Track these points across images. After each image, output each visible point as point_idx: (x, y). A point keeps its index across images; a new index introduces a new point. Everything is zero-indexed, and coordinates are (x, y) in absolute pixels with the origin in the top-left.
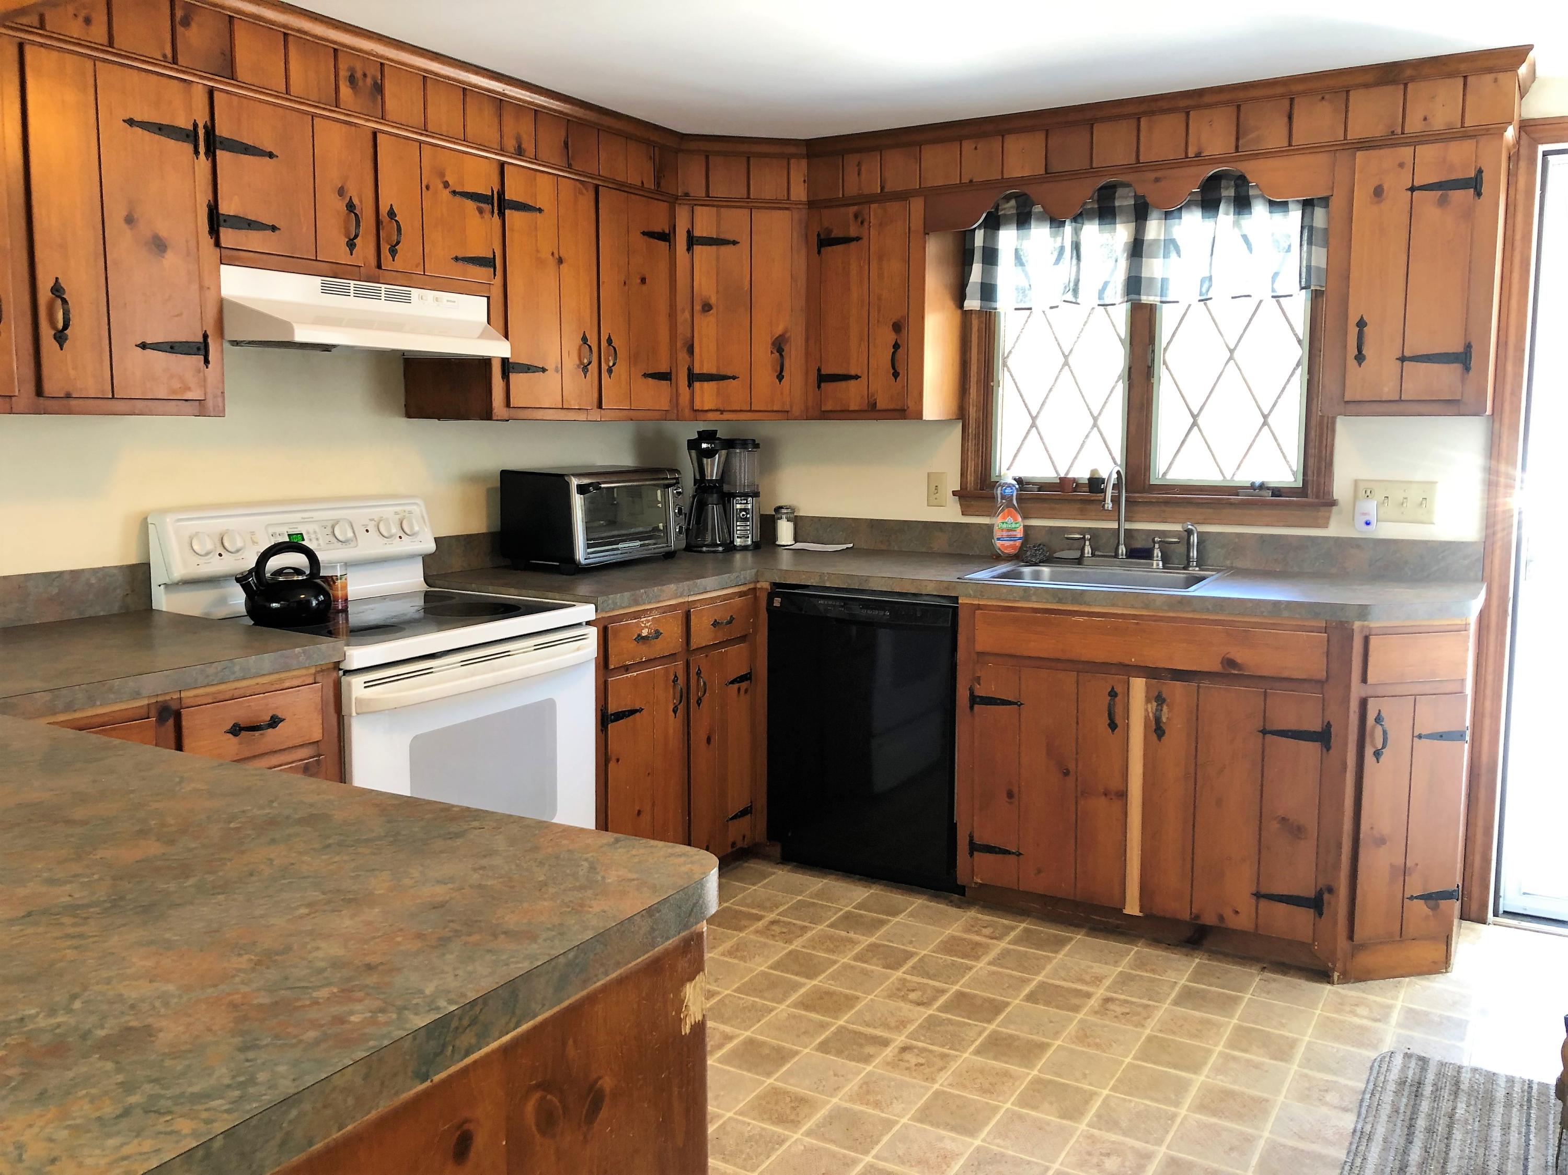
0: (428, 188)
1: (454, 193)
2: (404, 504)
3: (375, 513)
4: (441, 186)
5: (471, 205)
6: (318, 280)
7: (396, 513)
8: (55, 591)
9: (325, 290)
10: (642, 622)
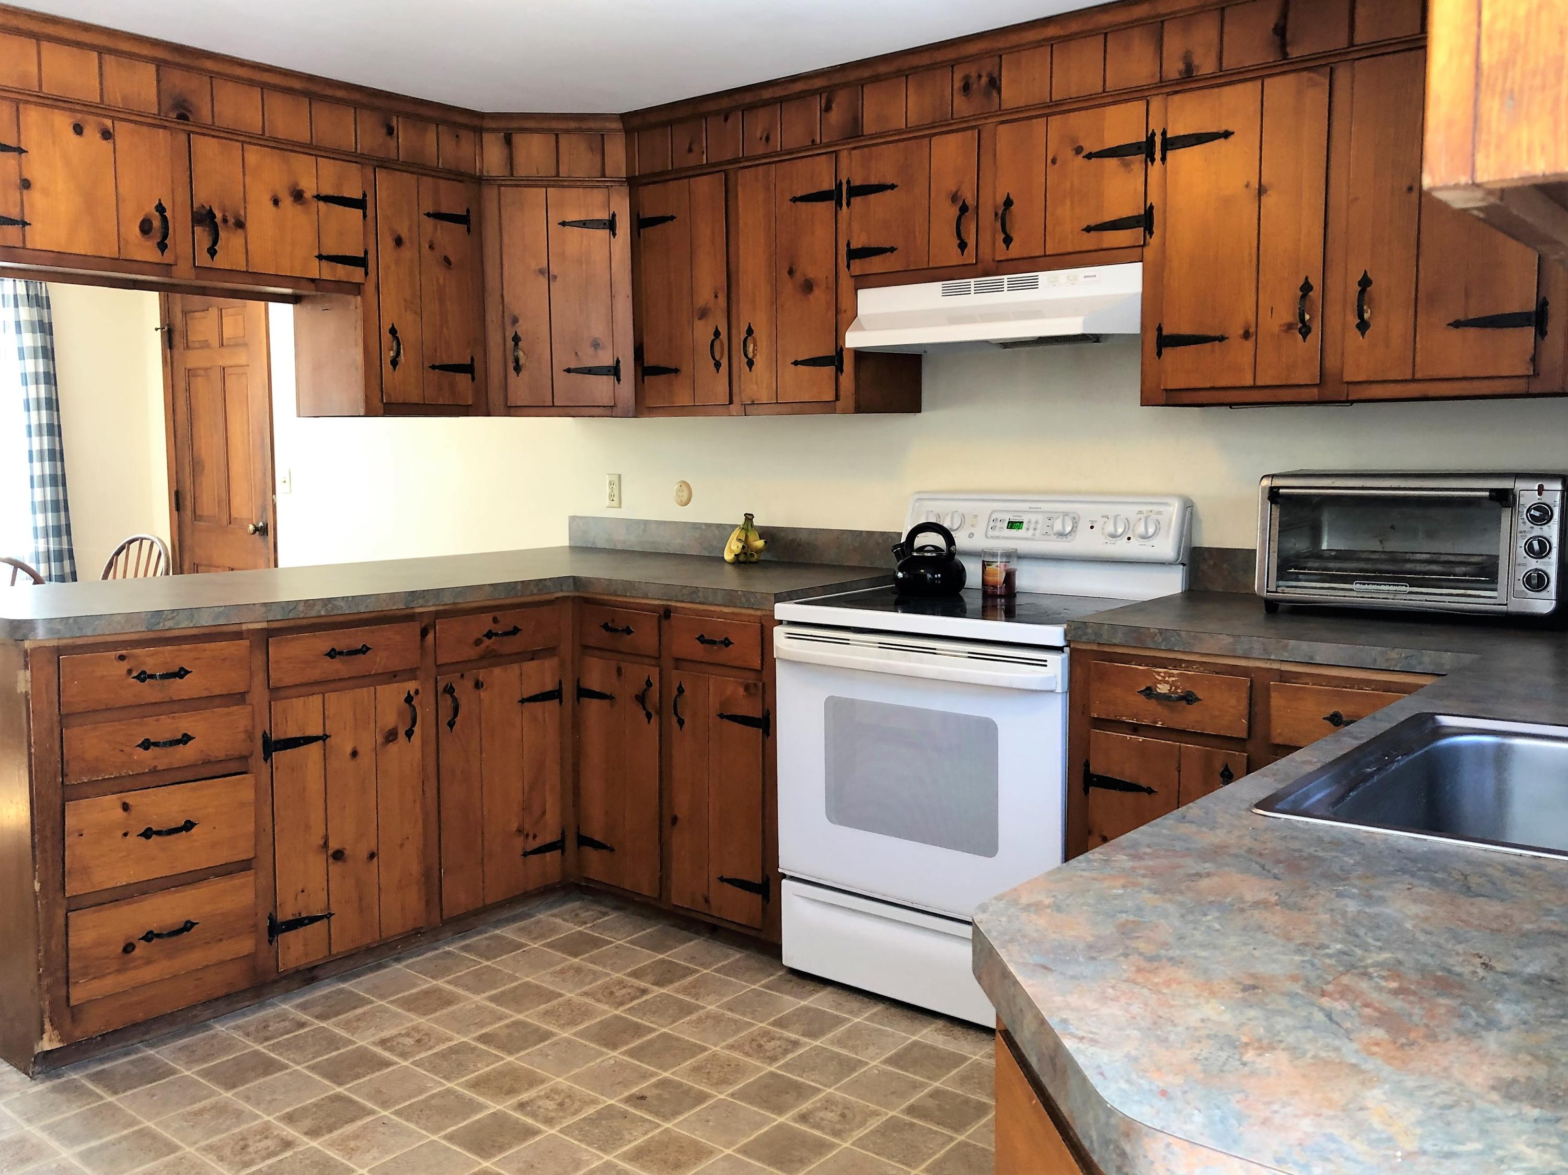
0: (1054, 161)
1: (1089, 156)
2: (1151, 503)
3: (1111, 510)
4: (1071, 153)
5: (1112, 163)
6: (939, 285)
7: (1140, 512)
8: (857, 545)
9: (946, 293)
10: (1158, 673)
